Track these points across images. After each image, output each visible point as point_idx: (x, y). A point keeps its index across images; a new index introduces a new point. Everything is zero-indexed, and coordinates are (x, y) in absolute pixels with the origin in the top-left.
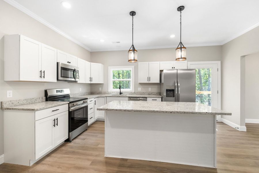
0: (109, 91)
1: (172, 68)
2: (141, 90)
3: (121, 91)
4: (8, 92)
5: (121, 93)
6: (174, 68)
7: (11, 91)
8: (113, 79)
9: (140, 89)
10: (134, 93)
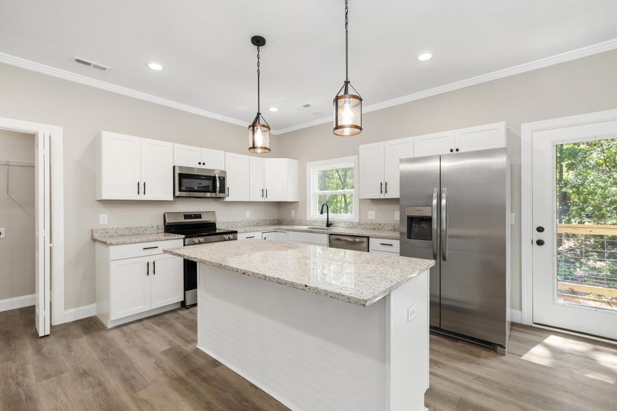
0: (308, 219)
1: (452, 151)
2: (374, 218)
3: (329, 220)
4: (101, 215)
5: (329, 225)
6: (457, 150)
7: (106, 215)
8: (321, 192)
9: (372, 215)
10: (359, 224)
